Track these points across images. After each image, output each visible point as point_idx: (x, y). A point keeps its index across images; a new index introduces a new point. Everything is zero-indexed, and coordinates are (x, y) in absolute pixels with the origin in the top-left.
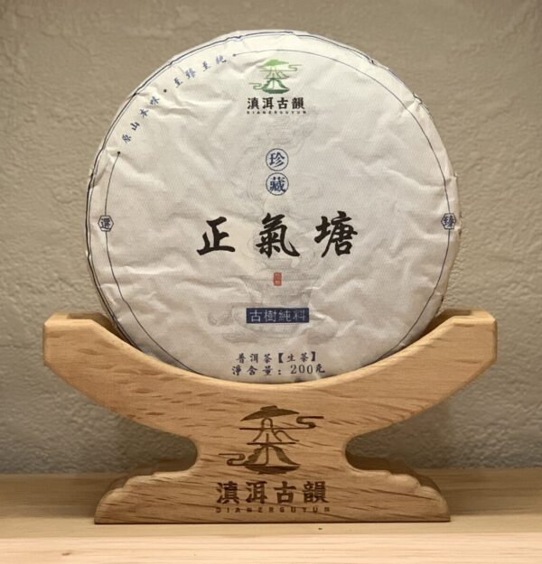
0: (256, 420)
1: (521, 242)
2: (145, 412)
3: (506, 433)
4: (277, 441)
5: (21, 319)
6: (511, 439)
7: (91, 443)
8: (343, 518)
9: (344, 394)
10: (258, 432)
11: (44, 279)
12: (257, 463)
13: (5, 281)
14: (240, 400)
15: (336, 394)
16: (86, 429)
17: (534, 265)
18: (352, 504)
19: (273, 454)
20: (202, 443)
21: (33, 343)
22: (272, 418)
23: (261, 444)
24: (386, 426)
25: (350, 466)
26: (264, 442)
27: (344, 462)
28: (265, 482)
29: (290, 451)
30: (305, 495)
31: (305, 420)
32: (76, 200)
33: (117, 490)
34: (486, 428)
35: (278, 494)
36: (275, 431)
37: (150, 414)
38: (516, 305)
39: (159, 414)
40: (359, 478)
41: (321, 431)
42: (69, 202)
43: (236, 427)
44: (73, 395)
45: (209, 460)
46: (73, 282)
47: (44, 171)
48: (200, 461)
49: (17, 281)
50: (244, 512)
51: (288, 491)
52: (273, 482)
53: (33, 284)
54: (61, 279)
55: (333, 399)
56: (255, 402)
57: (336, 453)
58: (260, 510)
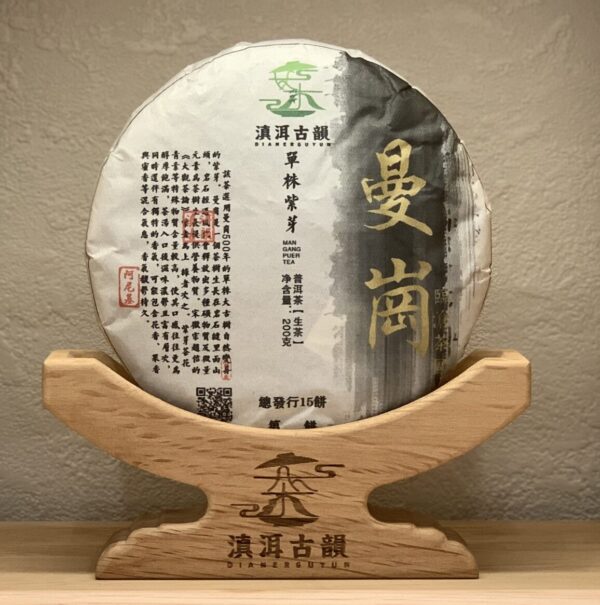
0: (272, 468)
1: (550, 277)
2: (152, 459)
3: (532, 482)
4: (294, 491)
5: (12, 354)
6: (537, 489)
7: (85, 488)
8: (364, 574)
9: (367, 441)
10: (274, 481)
11: (37, 312)
12: (272, 514)
14: (255, 447)
16: (80, 474)
17: (564, 302)
18: (373, 560)
19: (289, 505)
20: (213, 493)
21: (25, 381)
22: (289, 466)
23: (277, 494)
24: (411, 475)
25: (372, 518)
26: (280, 491)
27: (365, 514)
28: (280, 535)
29: (307, 501)
30: (324, 549)
31: (324, 469)
32: (72, 227)
33: (119, 543)
34: (510, 476)
35: (295, 548)
36: (292, 480)
37: (158, 461)
39: (167, 461)
40: (382, 531)
41: (341, 480)
42: (66, 229)
43: (250, 476)
44: (67, 437)
45: (218, 511)
46: (68, 315)
47: (38, 195)
48: (211, 512)
49: (8, 314)
51: (305, 545)
52: (289, 535)
53: (26, 317)
54: (55, 312)
55: (354, 446)
56: (271, 449)
57: (357, 504)
58: (275, 565)
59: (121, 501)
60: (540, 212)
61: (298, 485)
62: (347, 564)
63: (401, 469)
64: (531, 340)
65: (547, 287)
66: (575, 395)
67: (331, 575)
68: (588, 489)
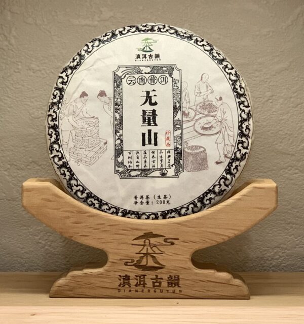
1: (295, 143)
4: (153, 252)
7: (49, 255)
8: (189, 296)
10: (142, 247)
12: (141, 264)
13: (2, 163)
16: (46, 247)
19: (150, 260)
21: (18, 198)
23: (144, 254)
24: (215, 244)
25: (194, 267)
26: (145, 252)
27: (190, 265)
28: (146, 275)
29: (159, 258)
30: (168, 283)
31: (168, 241)
35: (153, 282)
36: (152, 246)
37: (81, 236)
38: (292, 180)
40: (199, 273)
41: (177, 247)
43: (130, 244)
44: (40, 228)
46: (40, 163)
48: (110, 263)
49: (9, 163)
50: (133, 292)
51: (158, 281)
52: (150, 275)
53: (18, 165)
55: (184, 228)
56: (140, 230)
59: (68, 262)
61: (154, 249)
64: (285, 177)
65: (293, 149)
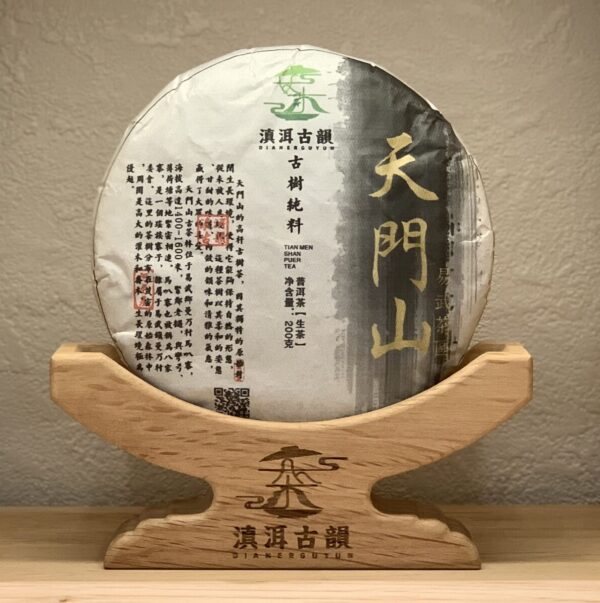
0: (276, 461)
2: (158, 451)
3: (532, 467)
5: (20, 343)
6: (536, 473)
9: (369, 434)
11: (43, 301)
14: (259, 440)
15: (360, 434)
17: (563, 289)
18: (376, 551)
20: (218, 485)
22: (294, 459)
32: (78, 217)
33: (128, 533)
34: (509, 461)
39: (173, 454)
42: (71, 219)
45: (225, 503)
47: (44, 186)
54: (62, 301)
57: (360, 496)
58: (279, 556)
60: (539, 200)
62: (350, 555)
63: (404, 461)
66: (573, 380)
67: (335, 566)
68: (587, 474)
